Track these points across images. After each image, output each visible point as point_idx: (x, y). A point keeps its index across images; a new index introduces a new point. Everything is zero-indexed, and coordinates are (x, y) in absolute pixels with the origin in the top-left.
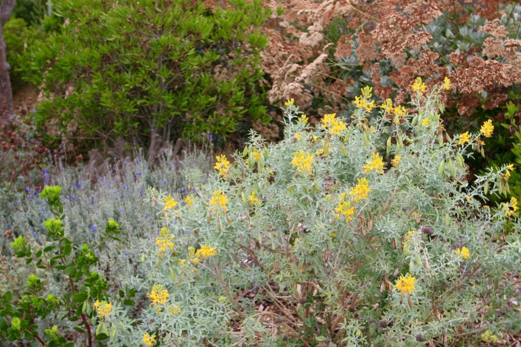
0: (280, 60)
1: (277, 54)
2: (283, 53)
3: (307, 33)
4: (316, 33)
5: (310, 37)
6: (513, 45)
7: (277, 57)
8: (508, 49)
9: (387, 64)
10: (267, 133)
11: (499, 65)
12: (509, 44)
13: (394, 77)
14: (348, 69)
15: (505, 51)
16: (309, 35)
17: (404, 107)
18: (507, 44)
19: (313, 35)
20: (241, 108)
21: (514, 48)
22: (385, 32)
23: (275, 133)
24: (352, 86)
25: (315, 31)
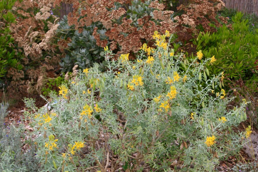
0: (18, 30)
1: (16, 27)
2: (20, 26)
3: (40, 13)
4: (46, 12)
5: (43, 15)
6: (168, 14)
7: (15, 28)
8: (166, 16)
9: (91, 28)
10: (18, 76)
11: (167, 24)
12: (167, 13)
13: (108, 34)
14: (65, 33)
15: (165, 17)
16: (41, 14)
17: (152, 48)
18: (165, 13)
19: (44, 13)
20: (5, 61)
21: (169, 15)
22: (99, 9)
23: (22, 75)
24: (71, 42)
25: (45, 11)
